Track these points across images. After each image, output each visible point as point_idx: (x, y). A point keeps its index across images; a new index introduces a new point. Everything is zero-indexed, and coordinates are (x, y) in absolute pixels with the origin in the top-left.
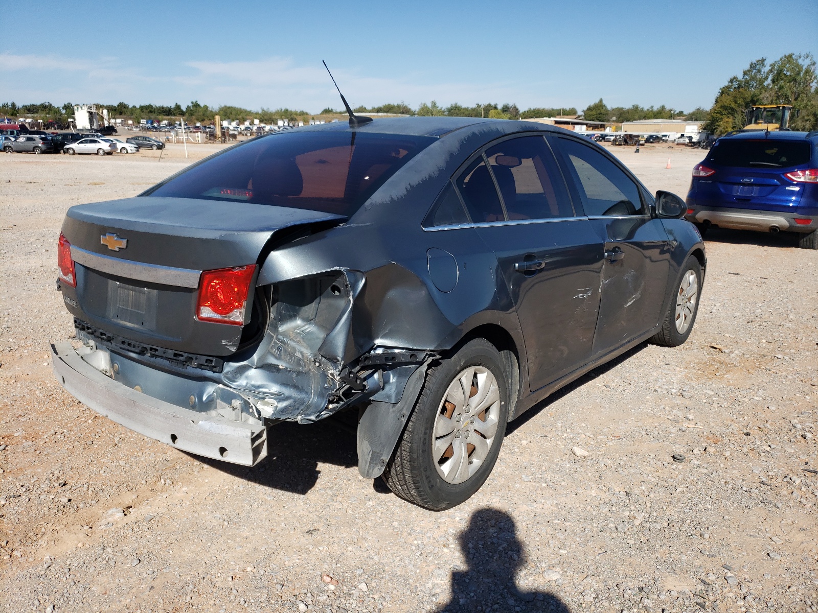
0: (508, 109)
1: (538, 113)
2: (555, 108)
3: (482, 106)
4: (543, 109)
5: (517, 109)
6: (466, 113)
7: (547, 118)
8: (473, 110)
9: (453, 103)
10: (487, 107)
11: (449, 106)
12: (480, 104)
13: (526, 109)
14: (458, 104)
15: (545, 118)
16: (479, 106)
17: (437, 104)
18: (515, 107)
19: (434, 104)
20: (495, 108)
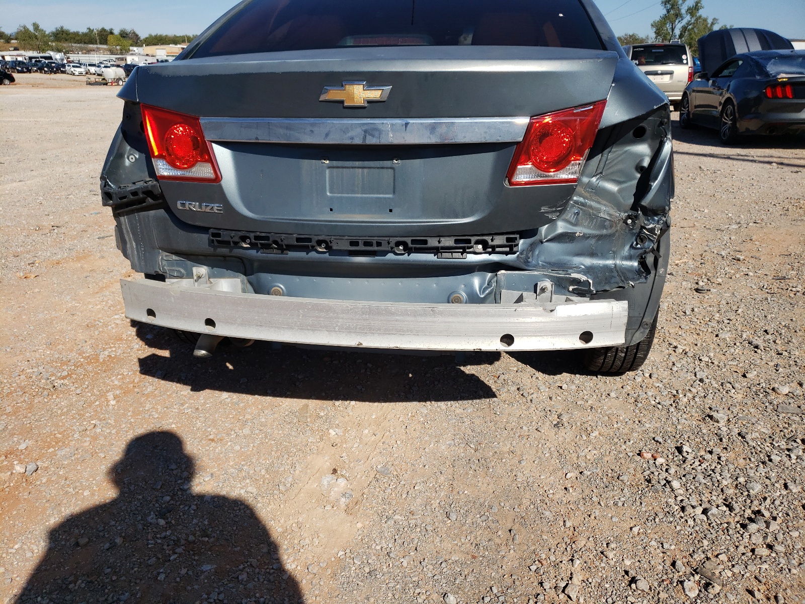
0: (127, 34)
1: (161, 40)
2: (178, 35)
3: (95, 31)
4: (166, 36)
5: (137, 35)
6: (77, 38)
7: (173, 46)
8: (85, 35)
9: (58, 26)
10: (101, 32)
11: (54, 30)
12: (92, 29)
13: (147, 35)
14: (65, 28)
15: (171, 45)
16: (91, 31)
17: (41, 27)
18: (134, 33)
19: (36, 27)
20: (111, 33)
